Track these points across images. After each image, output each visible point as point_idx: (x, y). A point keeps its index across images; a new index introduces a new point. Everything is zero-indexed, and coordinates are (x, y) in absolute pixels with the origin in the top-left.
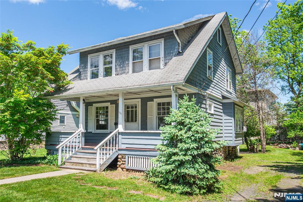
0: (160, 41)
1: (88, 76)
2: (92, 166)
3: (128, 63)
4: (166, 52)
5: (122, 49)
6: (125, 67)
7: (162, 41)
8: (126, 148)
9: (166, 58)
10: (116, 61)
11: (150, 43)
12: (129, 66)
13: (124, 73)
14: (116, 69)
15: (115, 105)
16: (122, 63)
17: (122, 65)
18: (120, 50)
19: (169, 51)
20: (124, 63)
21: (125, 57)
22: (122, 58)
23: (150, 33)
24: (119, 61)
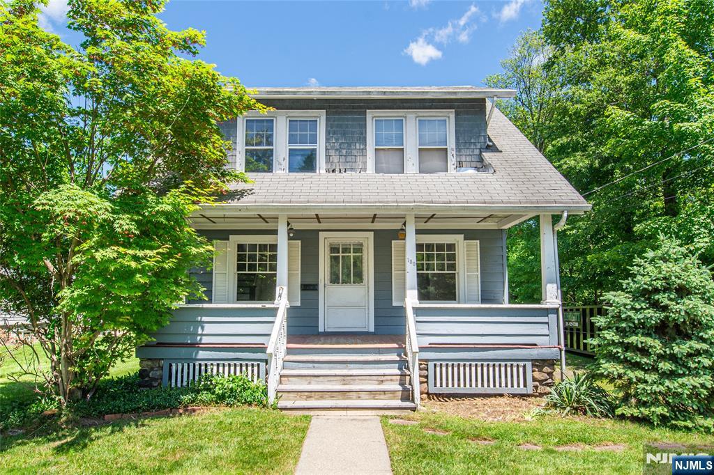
0: (446, 114)
1: (238, 164)
2: (382, 397)
3: (362, 147)
4: (460, 138)
5: (345, 113)
6: (353, 157)
7: (451, 115)
8: (430, 344)
9: (459, 152)
10: (327, 140)
11: (421, 114)
12: (364, 155)
13: (352, 169)
14: (328, 156)
15: (300, 242)
16: (346, 145)
17: (344, 152)
18: (339, 114)
19: (466, 139)
20: (349, 145)
21: (353, 133)
22: (344, 134)
23: (437, 92)
24: (337, 140)
